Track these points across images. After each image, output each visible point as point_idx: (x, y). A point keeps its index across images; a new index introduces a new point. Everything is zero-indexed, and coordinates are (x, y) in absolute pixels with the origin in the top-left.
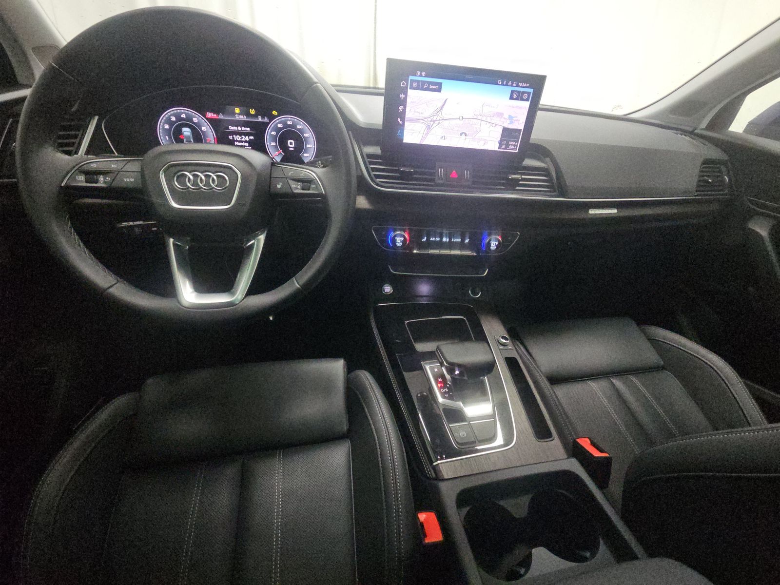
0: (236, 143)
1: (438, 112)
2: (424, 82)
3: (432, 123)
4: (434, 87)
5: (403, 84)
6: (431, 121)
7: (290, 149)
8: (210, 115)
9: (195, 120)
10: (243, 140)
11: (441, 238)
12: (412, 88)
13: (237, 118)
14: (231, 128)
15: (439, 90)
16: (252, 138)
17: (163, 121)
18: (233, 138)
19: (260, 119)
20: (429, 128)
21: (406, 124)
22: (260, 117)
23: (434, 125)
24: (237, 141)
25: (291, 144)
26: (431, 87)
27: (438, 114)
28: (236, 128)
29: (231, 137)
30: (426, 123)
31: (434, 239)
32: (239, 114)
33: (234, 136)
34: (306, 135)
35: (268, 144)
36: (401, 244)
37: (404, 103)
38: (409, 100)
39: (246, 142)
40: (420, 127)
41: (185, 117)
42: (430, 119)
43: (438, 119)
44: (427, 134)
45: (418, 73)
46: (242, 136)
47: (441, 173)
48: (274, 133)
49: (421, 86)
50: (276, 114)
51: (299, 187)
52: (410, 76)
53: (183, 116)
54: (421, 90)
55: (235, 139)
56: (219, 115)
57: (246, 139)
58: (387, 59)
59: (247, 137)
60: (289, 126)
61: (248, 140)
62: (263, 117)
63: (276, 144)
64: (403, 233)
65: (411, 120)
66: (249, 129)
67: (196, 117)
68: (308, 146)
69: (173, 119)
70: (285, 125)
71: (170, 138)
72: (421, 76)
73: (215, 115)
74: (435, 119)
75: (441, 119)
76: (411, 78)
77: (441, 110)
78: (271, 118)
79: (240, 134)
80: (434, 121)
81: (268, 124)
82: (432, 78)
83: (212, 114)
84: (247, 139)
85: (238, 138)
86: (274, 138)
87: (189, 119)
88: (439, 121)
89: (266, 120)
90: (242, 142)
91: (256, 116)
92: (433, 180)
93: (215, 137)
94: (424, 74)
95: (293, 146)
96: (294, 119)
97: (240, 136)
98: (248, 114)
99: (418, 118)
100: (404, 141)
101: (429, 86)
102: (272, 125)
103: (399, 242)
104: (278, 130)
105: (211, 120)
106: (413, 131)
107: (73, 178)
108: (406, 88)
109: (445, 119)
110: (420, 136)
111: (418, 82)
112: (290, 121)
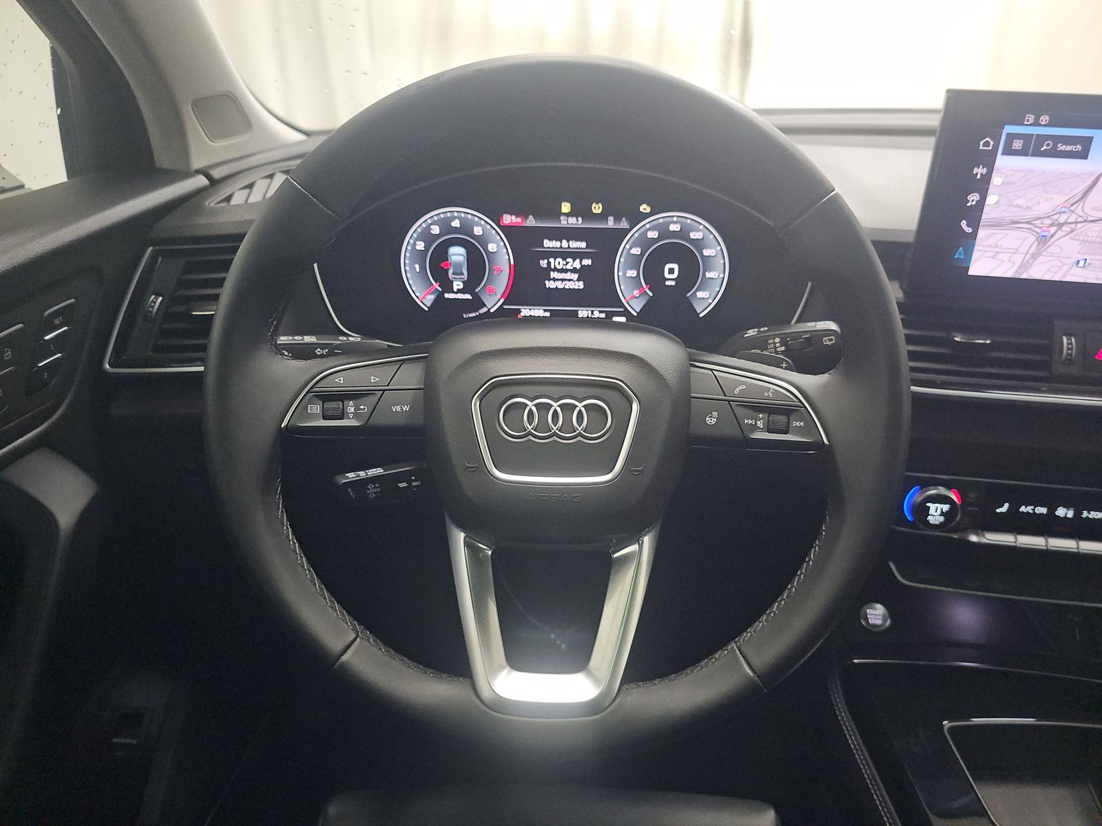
0: (553, 275)
1: (1072, 205)
2: (1042, 138)
3: (1053, 229)
4: (1069, 148)
5: (987, 144)
6: (1052, 225)
7: (668, 283)
8: (508, 219)
9: (478, 231)
10: (569, 267)
11: (1052, 510)
12: (1009, 151)
13: (564, 222)
14: (547, 243)
15: (1084, 155)
16: (587, 262)
17: (415, 235)
18: (549, 263)
19: (611, 223)
20: (1043, 240)
21: (982, 233)
22: (611, 219)
23: (1060, 234)
24: (555, 270)
25: (671, 273)
26: (1061, 147)
27: (1073, 208)
28: (558, 244)
29: (544, 263)
30: (1039, 230)
31: (1029, 509)
32: (567, 215)
33: (552, 260)
34: (706, 252)
35: (620, 274)
36: (942, 519)
37: (983, 186)
38: (996, 180)
39: (574, 271)
40: (1022, 240)
41: (458, 226)
42: (1048, 222)
43: (1072, 219)
44: (1035, 256)
45: (1031, 118)
46: (568, 260)
47: (1068, 349)
48: (636, 251)
49: (1033, 148)
50: (648, 210)
51: (760, 424)
52: (1006, 127)
53: (456, 224)
54: (1033, 155)
55: (553, 267)
56: (527, 217)
57: (574, 266)
58: (949, 91)
59: (578, 261)
60: (674, 234)
61: (578, 267)
62: (618, 219)
63: (638, 273)
64: (942, 490)
65: (997, 224)
66: (583, 245)
67: (481, 225)
68: (708, 275)
69: (436, 230)
70: (664, 233)
71: (423, 268)
72: (1036, 124)
73: (519, 220)
74: (1062, 220)
75: (1080, 219)
76: (1009, 129)
77: (1082, 199)
78: (636, 218)
79: (564, 255)
80: (1060, 226)
81: (627, 231)
82: (1070, 127)
83: (513, 217)
84: (577, 264)
85: (559, 263)
86: (634, 262)
87: (466, 228)
88: (1073, 226)
89: (624, 224)
90: (566, 271)
91: (603, 216)
92: (1045, 365)
93: (512, 262)
94: (1045, 119)
95: (675, 275)
96: (685, 220)
97: (564, 259)
98: (588, 215)
99: (1016, 219)
100: (972, 272)
101: (1055, 146)
102: (634, 233)
103: (936, 513)
104: (645, 243)
105: (508, 231)
106: (997, 250)
107: (302, 411)
108: (993, 153)
109: (1090, 219)
110: (1018, 259)
111: (1026, 138)
112: (675, 223)
